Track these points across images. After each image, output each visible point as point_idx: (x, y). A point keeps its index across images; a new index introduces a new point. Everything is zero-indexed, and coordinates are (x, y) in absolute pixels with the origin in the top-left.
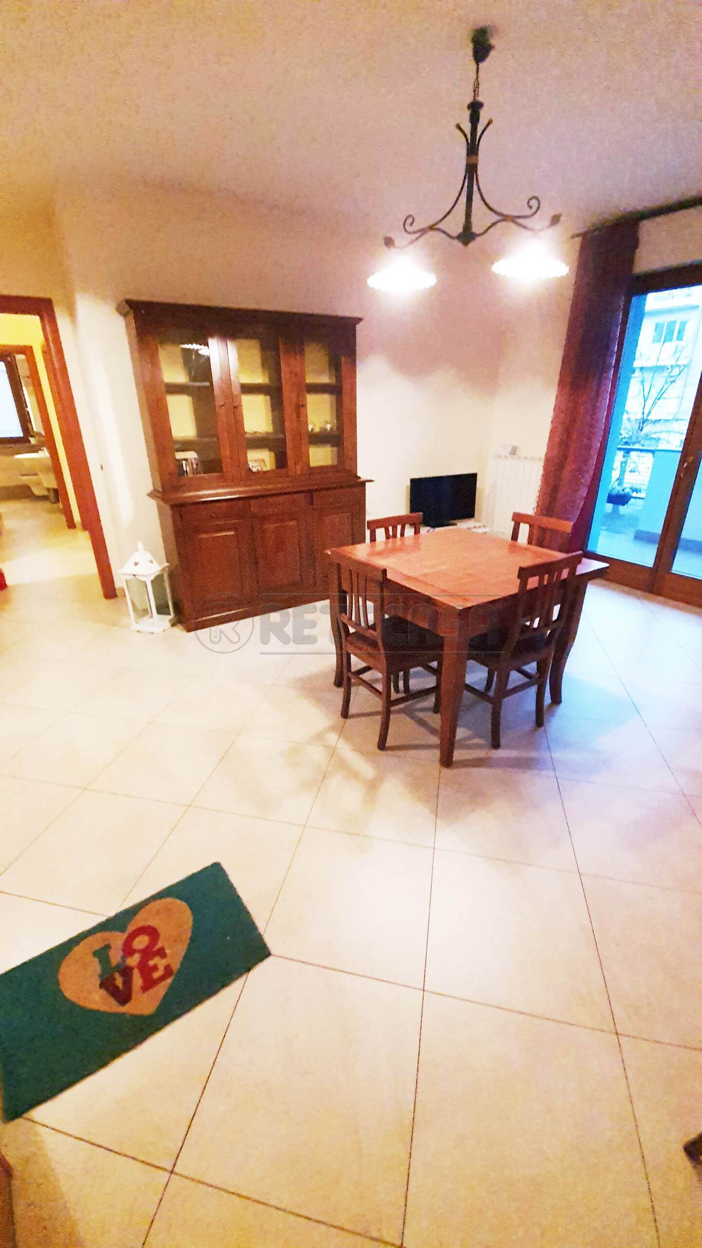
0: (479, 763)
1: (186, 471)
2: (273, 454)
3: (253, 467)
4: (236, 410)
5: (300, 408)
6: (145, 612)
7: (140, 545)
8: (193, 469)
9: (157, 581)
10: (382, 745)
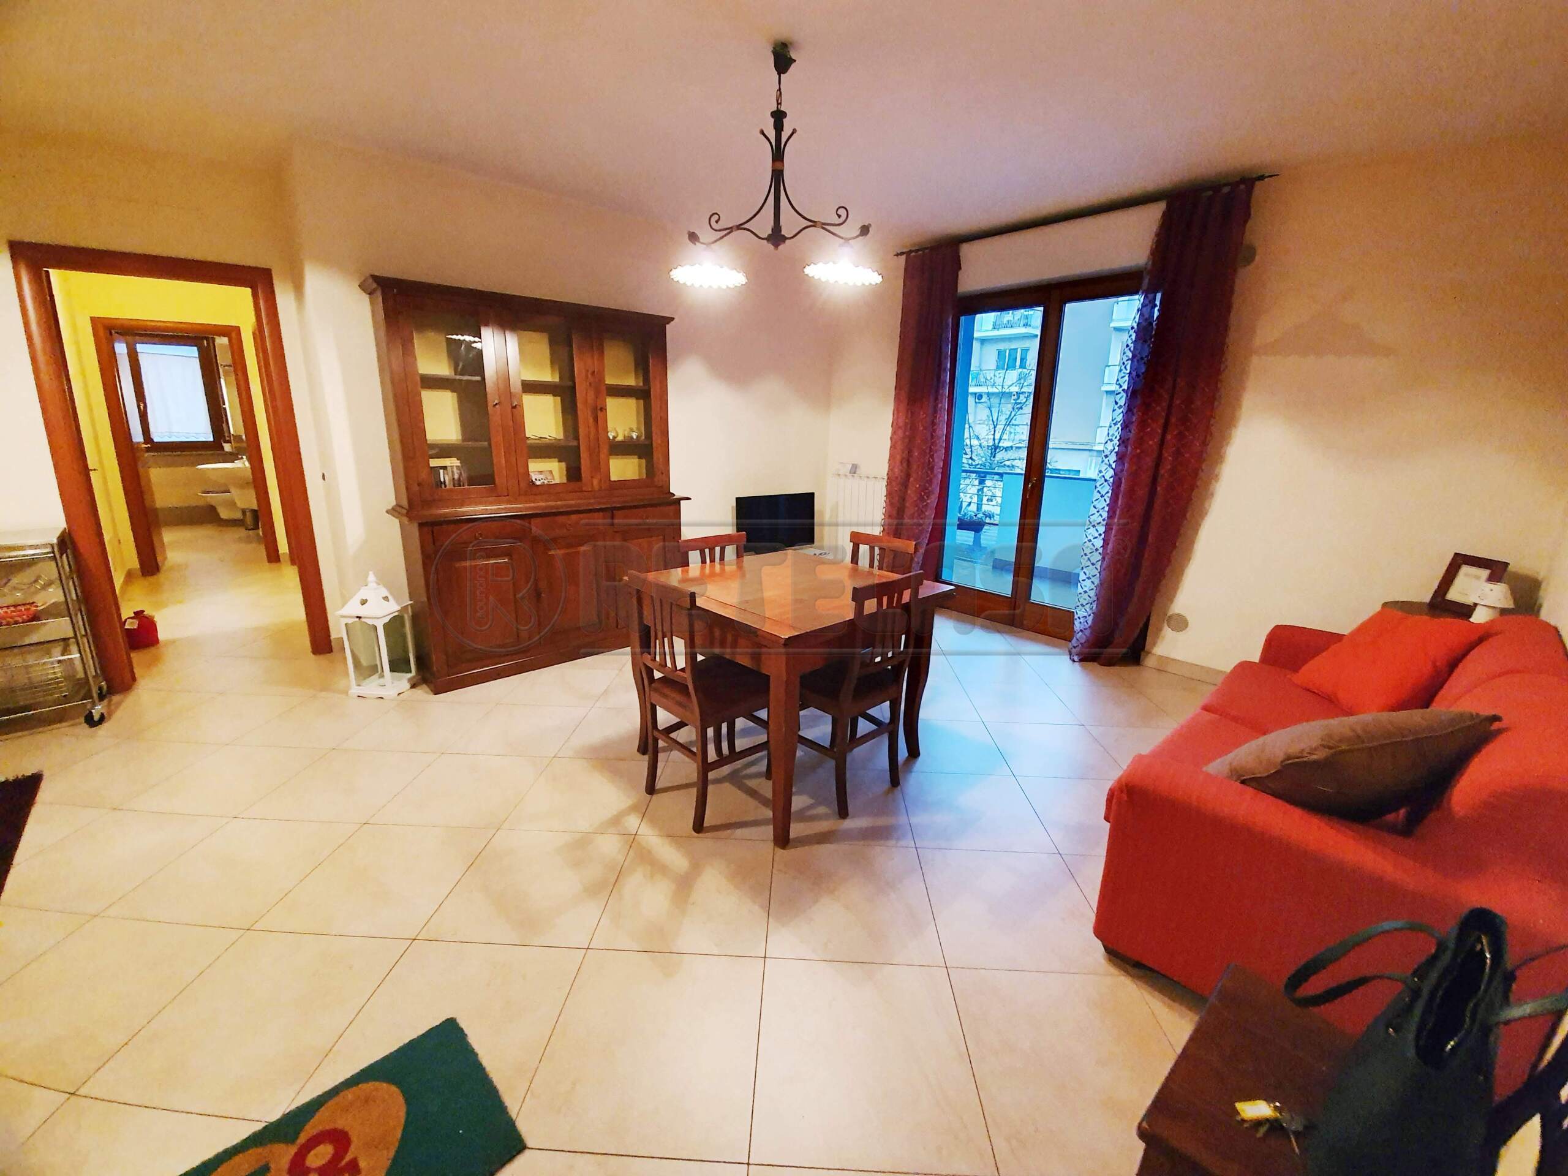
0: (824, 838)
1: (445, 481)
2: (563, 465)
3: (536, 480)
4: (516, 412)
5: (599, 412)
6: (374, 670)
7: (371, 577)
8: (454, 479)
9: (394, 626)
10: (699, 826)
